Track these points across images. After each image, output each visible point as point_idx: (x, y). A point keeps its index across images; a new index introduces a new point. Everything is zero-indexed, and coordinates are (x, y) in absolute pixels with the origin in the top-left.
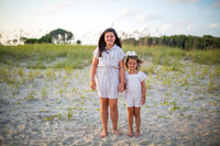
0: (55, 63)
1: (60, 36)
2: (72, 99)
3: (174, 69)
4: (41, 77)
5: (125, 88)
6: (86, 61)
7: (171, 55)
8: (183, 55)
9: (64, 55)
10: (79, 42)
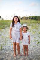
2: (2, 41)
3: (35, 28)
5: (22, 38)
7: (33, 23)
8: (37, 23)
10: (3, 19)
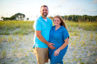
0: (15, 31)
1: (19, 16)
6: (30, 30)
9: (19, 27)
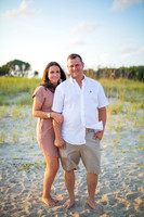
3: (142, 107)
4: (8, 116)
10: (36, 73)
